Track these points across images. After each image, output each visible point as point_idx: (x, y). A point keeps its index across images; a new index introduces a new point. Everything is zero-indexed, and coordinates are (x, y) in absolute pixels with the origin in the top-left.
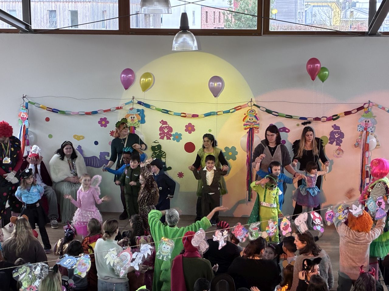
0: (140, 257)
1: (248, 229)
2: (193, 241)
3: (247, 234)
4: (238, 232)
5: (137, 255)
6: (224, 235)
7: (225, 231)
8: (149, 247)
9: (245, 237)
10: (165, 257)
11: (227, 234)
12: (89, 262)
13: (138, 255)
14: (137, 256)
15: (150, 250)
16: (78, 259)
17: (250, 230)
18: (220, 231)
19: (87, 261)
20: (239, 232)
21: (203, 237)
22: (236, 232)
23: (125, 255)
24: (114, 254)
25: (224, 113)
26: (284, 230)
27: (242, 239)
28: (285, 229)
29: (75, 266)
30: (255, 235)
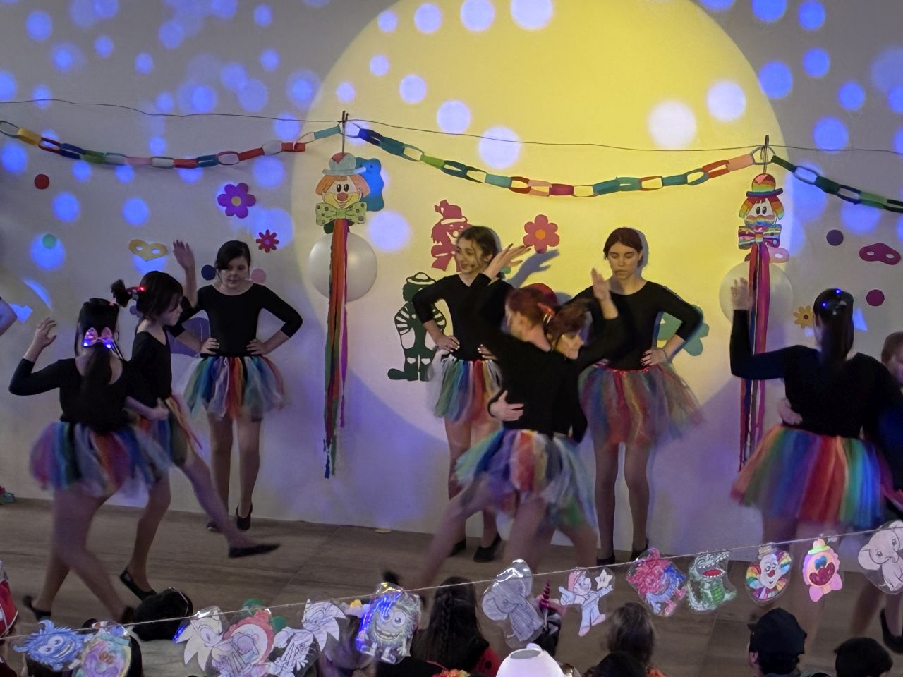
0: (301, 645)
1: (686, 571)
2: (488, 600)
3: (680, 588)
4: (648, 580)
5: (292, 637)
6: (598, 588)
7: (604, 572)
8: (334, 614)
9: (672, 599)
10: (387, 650)
11: (610, 583)
12: (123, 651)
13: (295, 638)
14: (292, 640)
15: (336, 624)
16: (89, 637)
17: (694, 577)
18: (584, 573)
19: (119, 648)
20: (653, 581)
21: (524, 591)
22: (644, 581)
23: (248, 635)
24: (211, 628)
25: (663, 185)
26: (817, 583)
27: (664, 605)
28: (818, 578)
29: (76, 663)
30: (710, 595)
